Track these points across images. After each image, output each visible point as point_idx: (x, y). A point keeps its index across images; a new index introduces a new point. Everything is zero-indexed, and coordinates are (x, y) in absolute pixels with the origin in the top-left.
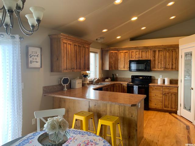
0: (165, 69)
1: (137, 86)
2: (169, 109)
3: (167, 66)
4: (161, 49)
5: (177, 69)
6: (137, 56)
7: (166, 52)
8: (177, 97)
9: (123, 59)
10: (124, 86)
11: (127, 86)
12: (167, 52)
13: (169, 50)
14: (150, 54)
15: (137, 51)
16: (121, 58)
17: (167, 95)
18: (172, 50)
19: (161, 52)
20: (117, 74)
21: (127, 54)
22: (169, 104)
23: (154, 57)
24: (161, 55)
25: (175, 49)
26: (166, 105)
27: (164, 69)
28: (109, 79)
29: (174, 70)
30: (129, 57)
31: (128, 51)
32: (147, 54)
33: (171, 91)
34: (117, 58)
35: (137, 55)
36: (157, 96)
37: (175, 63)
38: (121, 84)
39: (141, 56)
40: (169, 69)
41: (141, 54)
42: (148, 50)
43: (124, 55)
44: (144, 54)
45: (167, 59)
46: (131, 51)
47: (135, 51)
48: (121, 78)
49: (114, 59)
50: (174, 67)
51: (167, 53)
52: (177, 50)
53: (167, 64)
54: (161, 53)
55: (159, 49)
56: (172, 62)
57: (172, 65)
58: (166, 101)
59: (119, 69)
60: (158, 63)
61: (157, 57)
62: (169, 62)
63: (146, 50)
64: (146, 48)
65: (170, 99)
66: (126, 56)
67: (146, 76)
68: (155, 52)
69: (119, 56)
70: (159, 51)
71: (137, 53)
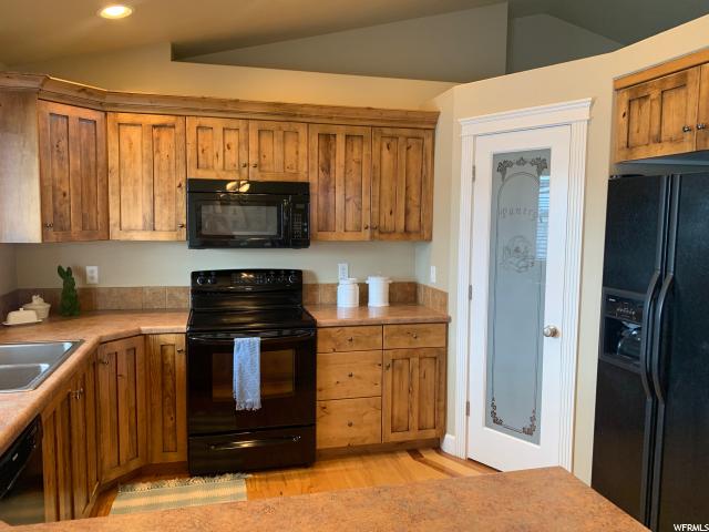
0: (376, 234)
1: (257, 340)
2: (411, 436)
3: (387, 221)
4: (358, 131)
5: (426, 236)
6: (232, 157)
7: (381, 149)
8: (443, 372)
9: (138, 169)
10: (163, 347)
11: (188, 341)
12: (385, 145)
13: (392, 137)
14: (303, 150)
15: (234, 124)
16: (127, 162)
17: (401, 369)
18: (408, 138)
19: (357, 143)
20: (89, 269)
21: (166, 139)
22: (410, 411)
23: (327, 168)
24: (360, 163)
25: (422, 134)
26: (399, 420)
27: (372, 237)
28: (37, 301)
29: (413, 237)
30: (181, 162)
31: (172, 119)
32: (290, 149)
33: (420, 343)
34: (101, 159)
35: (234, 147)
36: (358, 377)
37: (417, 203)
38: (146, 336)
39: (253, 160)
40: (394, 231)
41: (253, 146)
42: (295, 126)
43: (147, 142)
44: (272, 149)
45: (386, 187)
46: (192, 123)
47: (218, 124)
48: (122, 293)
49: (76, 162)
50: (413, 224)
51: (385, 152)
52: (428, 142)
53: (383, 207)
54: (356, 150)
55: (349, 130)
56: (407, 199)
57: (407, 212)
58: (396, 396)
59: (115, 234)
60: (346, 200)
61: (338, 171)
62: (394, 200)
63: (285, 126)
64: (286, 116)
65: (416, 384)
66: (165, 151)
67: (277, 272)
68: (327, 139)
69: (113, 145)
70: (347, 136)
71: (232, 138)
